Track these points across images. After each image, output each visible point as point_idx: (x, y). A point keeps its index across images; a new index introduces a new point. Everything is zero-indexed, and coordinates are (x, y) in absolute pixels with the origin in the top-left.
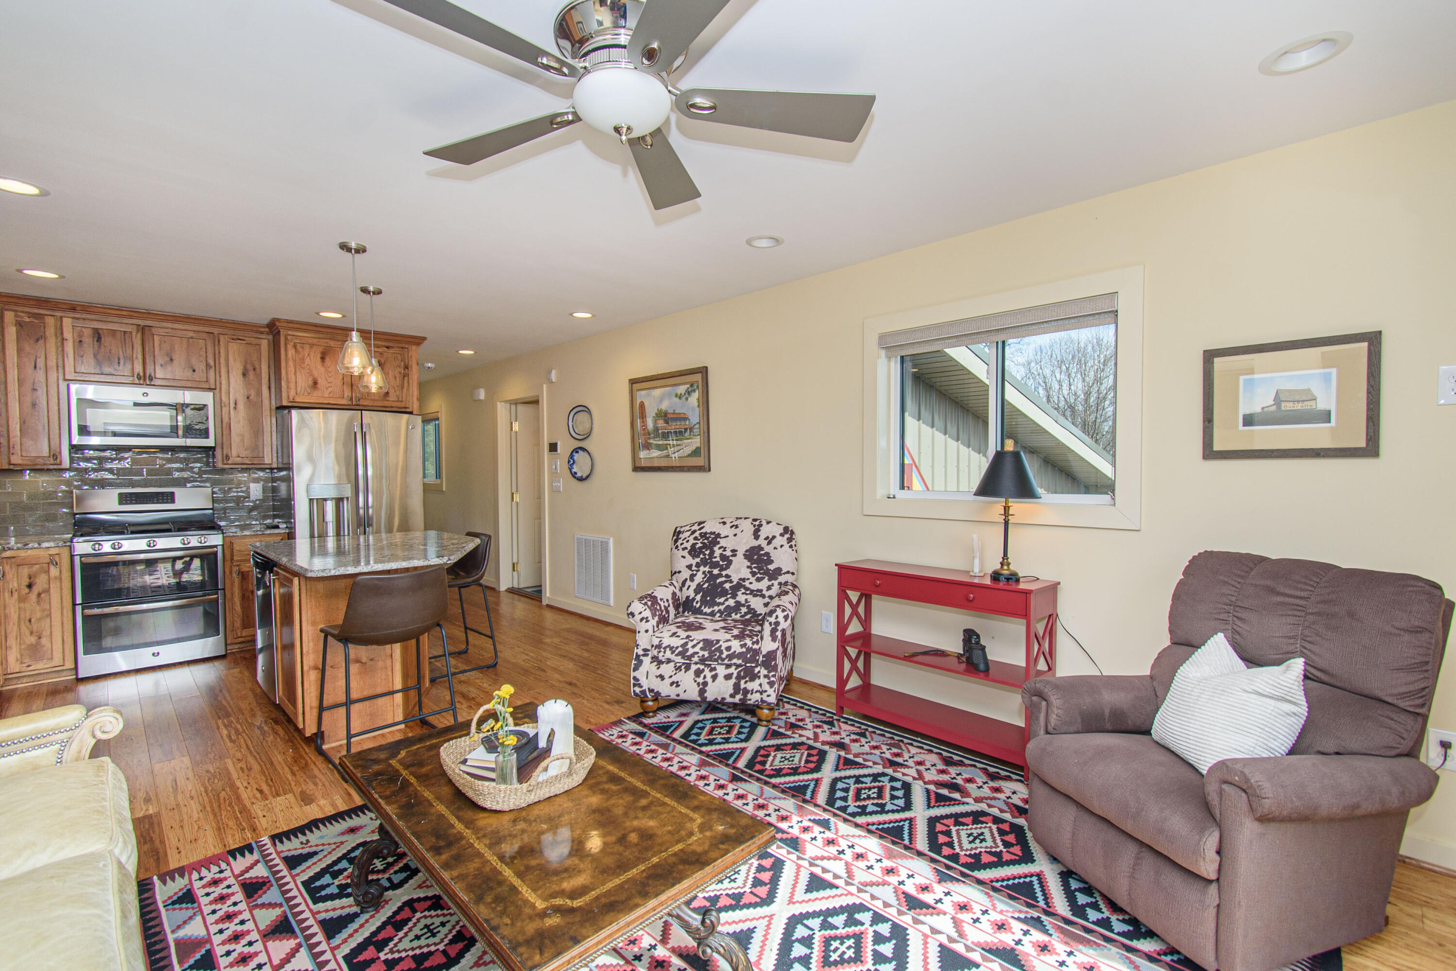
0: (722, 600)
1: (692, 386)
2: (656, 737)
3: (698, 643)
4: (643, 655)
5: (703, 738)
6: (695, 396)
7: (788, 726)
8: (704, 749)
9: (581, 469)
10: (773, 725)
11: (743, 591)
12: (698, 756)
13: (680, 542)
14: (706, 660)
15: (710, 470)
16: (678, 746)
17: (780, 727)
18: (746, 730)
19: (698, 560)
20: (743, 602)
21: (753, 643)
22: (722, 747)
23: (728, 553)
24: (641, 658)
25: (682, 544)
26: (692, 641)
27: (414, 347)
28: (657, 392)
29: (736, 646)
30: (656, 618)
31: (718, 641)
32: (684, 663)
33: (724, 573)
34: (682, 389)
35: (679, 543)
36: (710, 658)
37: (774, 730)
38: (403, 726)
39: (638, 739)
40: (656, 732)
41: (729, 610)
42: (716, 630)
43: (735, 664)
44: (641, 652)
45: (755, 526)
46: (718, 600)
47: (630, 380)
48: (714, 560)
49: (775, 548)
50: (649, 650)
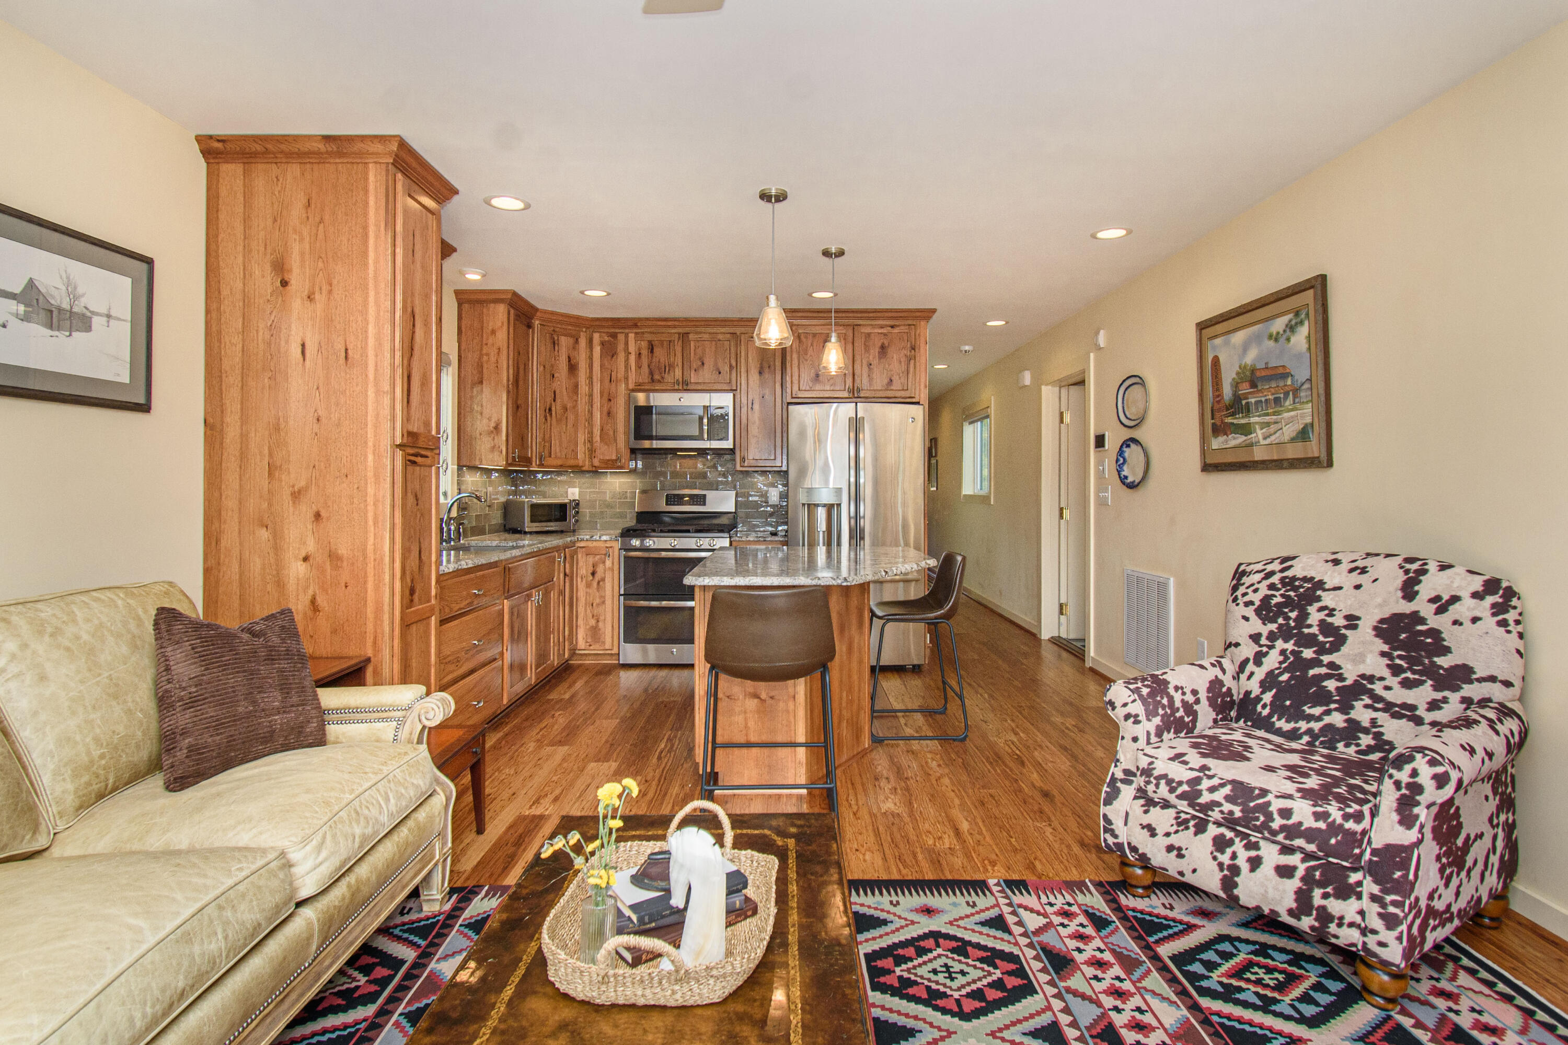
0: (1317, 711)
1: (1297, 314)
2: (1124, 939)
3: (1222, 785)
4: (1123, 781)
5: (1215, 979)
6: (1304, 330)
7: (1446, 1032)
8: (1205, 1002)
9: (1133, 473)
10: (1404, 1012)
11: (1368, 701)
12: (1185, 1012)
13: (1242, 590)
14: (1236, 822)
15: (1330, 464)
16: (1155, 974)
17: (1419, 1025)
18: (1324, 999)
19: (1273, 627)
20: (1366, 723)
21: (1346, 817)
22: (1248, 1014)
23: (1338, 621)
24: (1119, 784)
25: (1244, 595)
26: (1210, 777)
27: (923, 323)
28: (1239, 337)
29: (1303, 812)
30: (1157, 720)
31: (1264, 792)
32: (1194, 817)
33: (1326, 659)
34: (1279, 325)
35: (1239, 593)
36: (1246, 820)
37: (1399, 1027)
38: (804, 791)
39: (1090, 931)
40: (1130, 929)
41: (1331, 735)
42: (1270, 769)
43: (1301, 850)
44: (1119, 775)
45: (1407, 572)
46: (1307, 710)
47: (1198, 325)
48: (1306, 631)
49: (1455, 622)
50: (1134, 775)
